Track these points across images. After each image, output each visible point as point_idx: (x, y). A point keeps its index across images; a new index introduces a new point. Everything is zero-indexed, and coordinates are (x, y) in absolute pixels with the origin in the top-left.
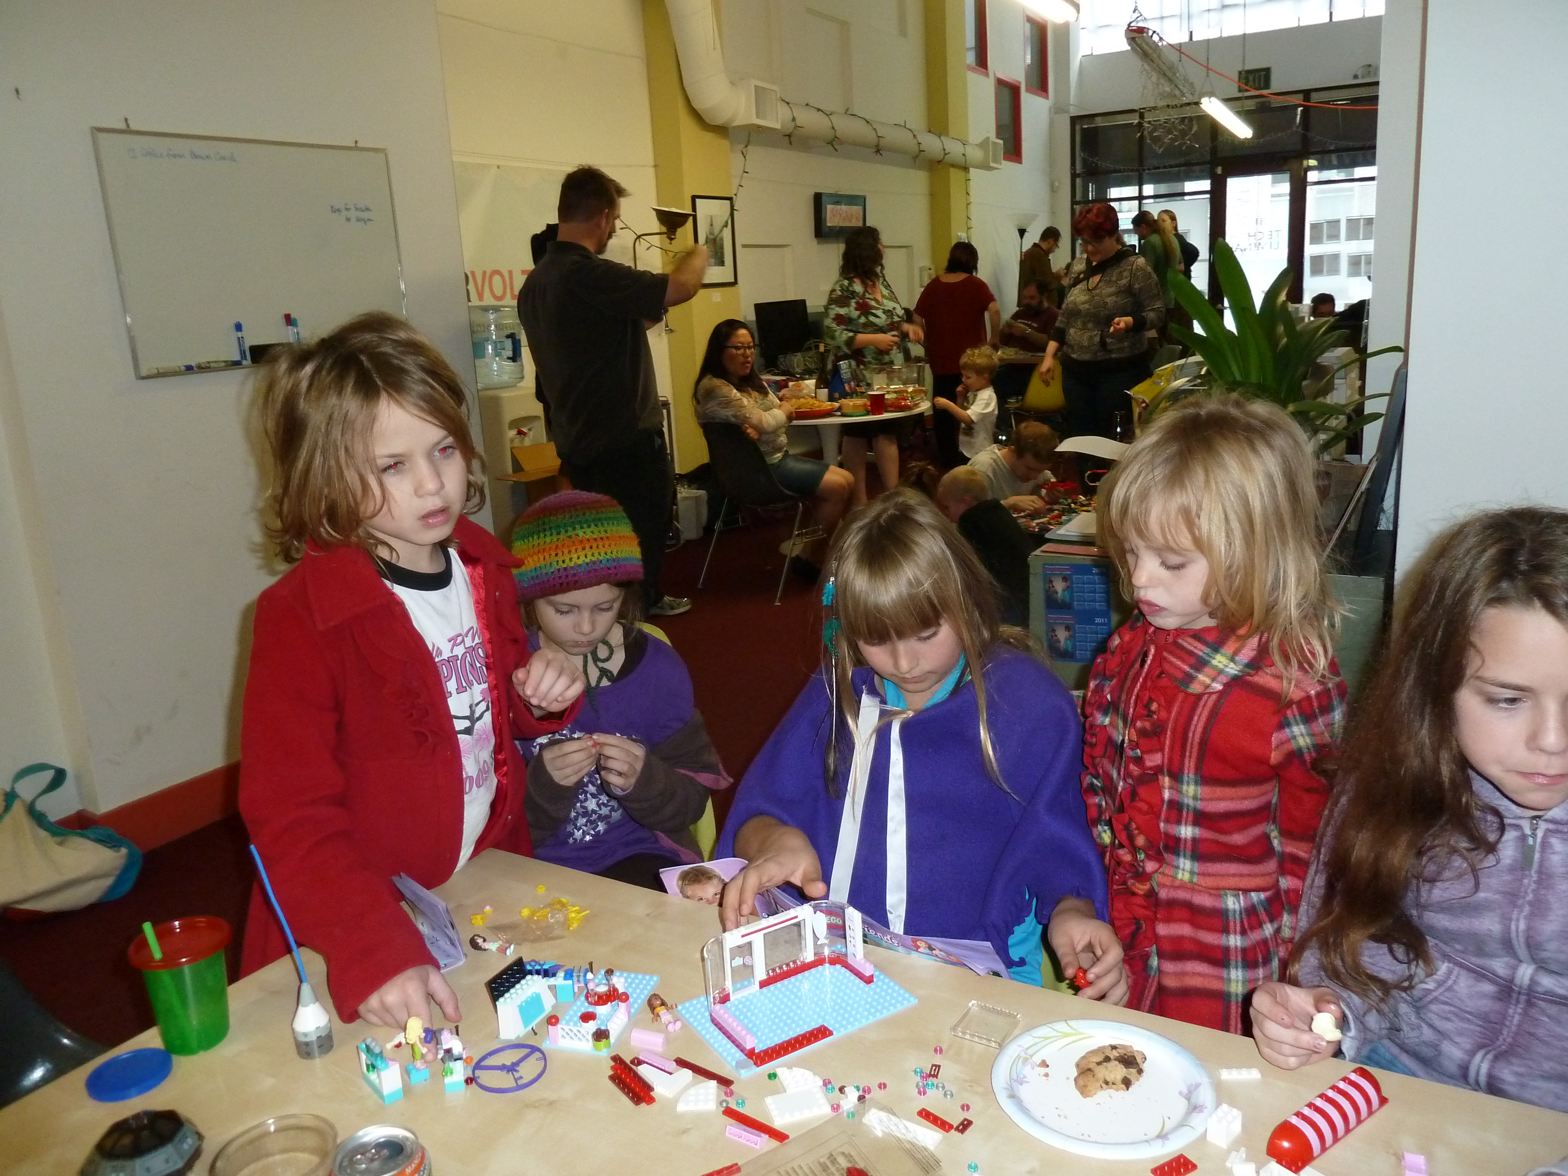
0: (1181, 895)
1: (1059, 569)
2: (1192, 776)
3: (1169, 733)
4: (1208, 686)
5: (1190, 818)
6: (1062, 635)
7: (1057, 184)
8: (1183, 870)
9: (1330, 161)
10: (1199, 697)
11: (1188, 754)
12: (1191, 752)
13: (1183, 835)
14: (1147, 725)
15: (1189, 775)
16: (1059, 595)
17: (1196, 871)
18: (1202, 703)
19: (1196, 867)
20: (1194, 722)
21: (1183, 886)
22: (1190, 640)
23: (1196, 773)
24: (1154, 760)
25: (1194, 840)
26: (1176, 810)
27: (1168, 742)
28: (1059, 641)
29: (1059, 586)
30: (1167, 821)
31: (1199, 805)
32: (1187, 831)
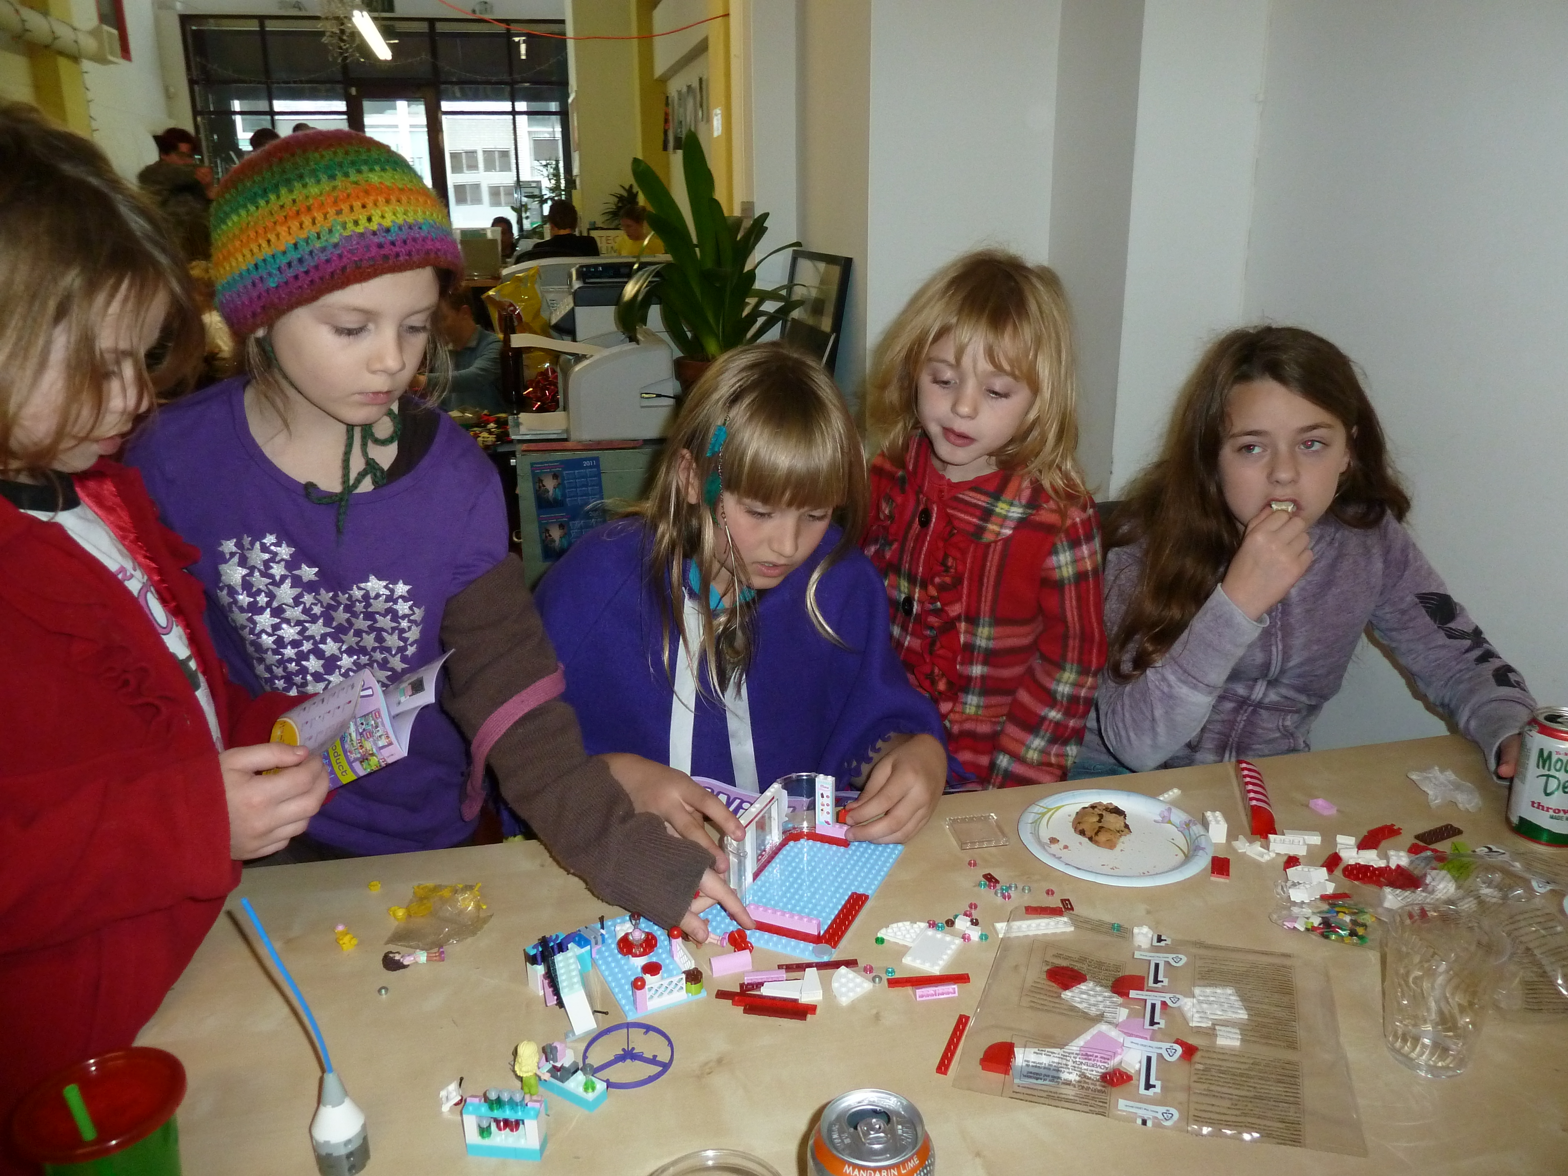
0: (968, 726)
1: (549, 467)
2: (987, 619)
3: (966, 583)
4: (998, 534)
5: (980, 658)
6: (556, 534)
7: (172, 90)
8: (970, 705)
9: (454, 93)
10: (988, 545)
11: (983, 599)
12: (986, 597)
13: (974, 675)
14: (948, 580)
15: (985, 619)
16: (551, 493)
17: (982, 704)
18: (992, 550)
19: (982, 701)
20: (988, 568)
21: (969, 718)
22: (972, 494)
23: (990, 617)
24: (955, 610)
25: (982, 677)
26: (969, 652)
27: (965, 591)
28: (553, 541)
29: (550, 484)
30: (962, 664)
31: (991, 644)
32: (977, 670)
